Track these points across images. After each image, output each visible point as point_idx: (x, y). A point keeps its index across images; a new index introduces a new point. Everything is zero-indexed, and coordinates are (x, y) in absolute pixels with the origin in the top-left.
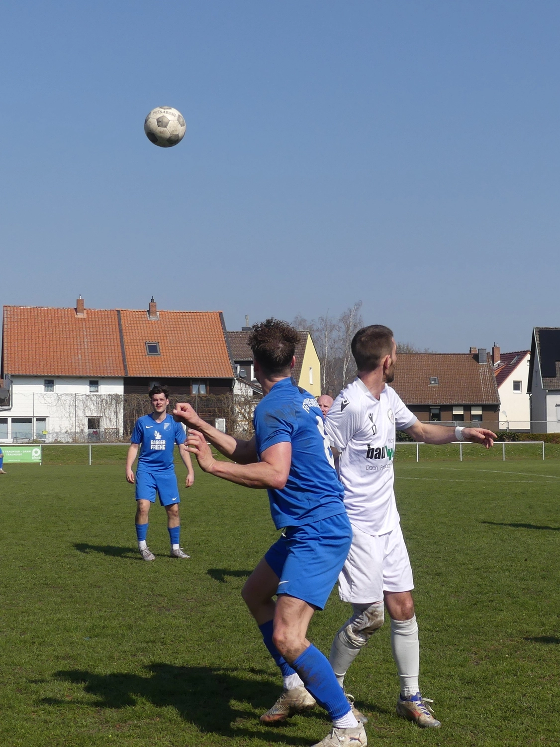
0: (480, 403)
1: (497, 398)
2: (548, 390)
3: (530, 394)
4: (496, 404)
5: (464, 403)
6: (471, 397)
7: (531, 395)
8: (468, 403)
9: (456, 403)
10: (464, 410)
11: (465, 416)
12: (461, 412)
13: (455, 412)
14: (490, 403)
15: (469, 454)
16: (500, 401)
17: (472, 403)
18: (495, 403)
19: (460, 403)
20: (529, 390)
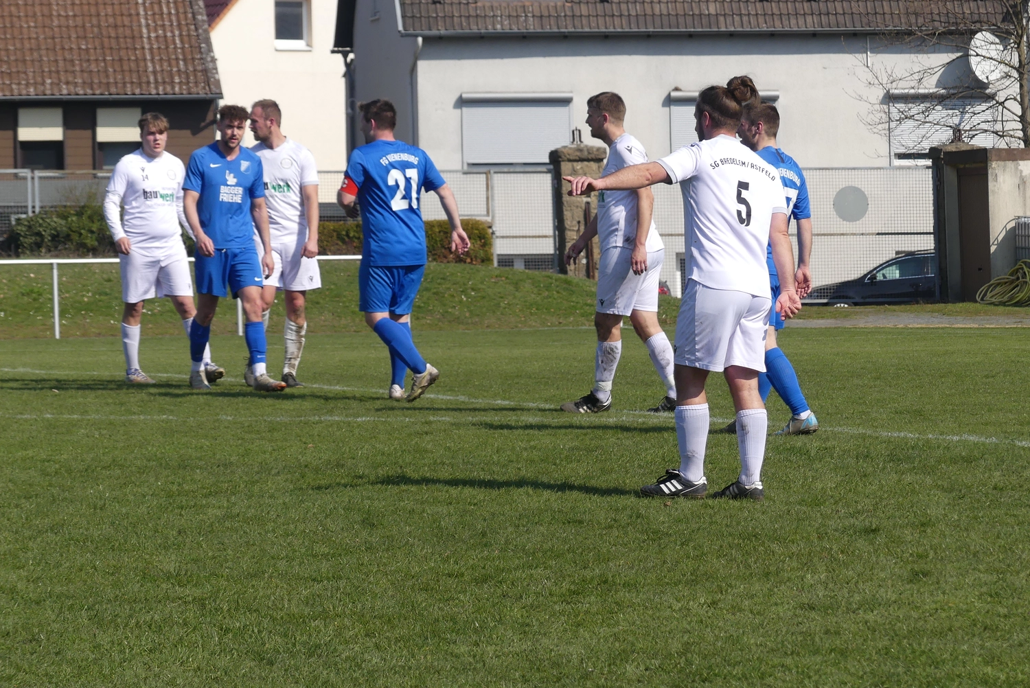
0: (133, 91)
1: (205, 71)
2: (426, 39)
3: (345, 56)
4: (202, 95)
5: (64, 92)
6: (93, 67)
7: (351, 56)
8: (82, 92)
9: (32, 93)
10: (68, 125)
11: (68, 152)
12: (54, 133)
13: (27, 134)
14: (178, 90)
15: (88, 307)
16: (218, 83)
17: (98, 93)
18: (200, 92)
19: (49, 90)
20: (344, 38)
